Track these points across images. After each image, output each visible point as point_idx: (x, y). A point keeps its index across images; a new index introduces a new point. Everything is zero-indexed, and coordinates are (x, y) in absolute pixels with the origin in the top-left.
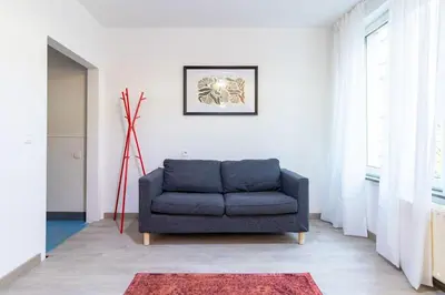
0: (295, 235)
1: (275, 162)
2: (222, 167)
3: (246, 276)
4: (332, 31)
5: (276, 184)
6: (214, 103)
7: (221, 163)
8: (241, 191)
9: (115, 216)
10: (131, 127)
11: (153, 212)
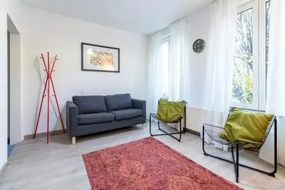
0: (140, 125)
1: (128, 95)
2: (106, 99)
3: (132, 142)
4: (149, 38)
5: (131, 105)
6: (98, 65)
7: (105, 97)
8: (116, 110)
9: (34, 136)
10: (49, 77)
11: (79, 125)
